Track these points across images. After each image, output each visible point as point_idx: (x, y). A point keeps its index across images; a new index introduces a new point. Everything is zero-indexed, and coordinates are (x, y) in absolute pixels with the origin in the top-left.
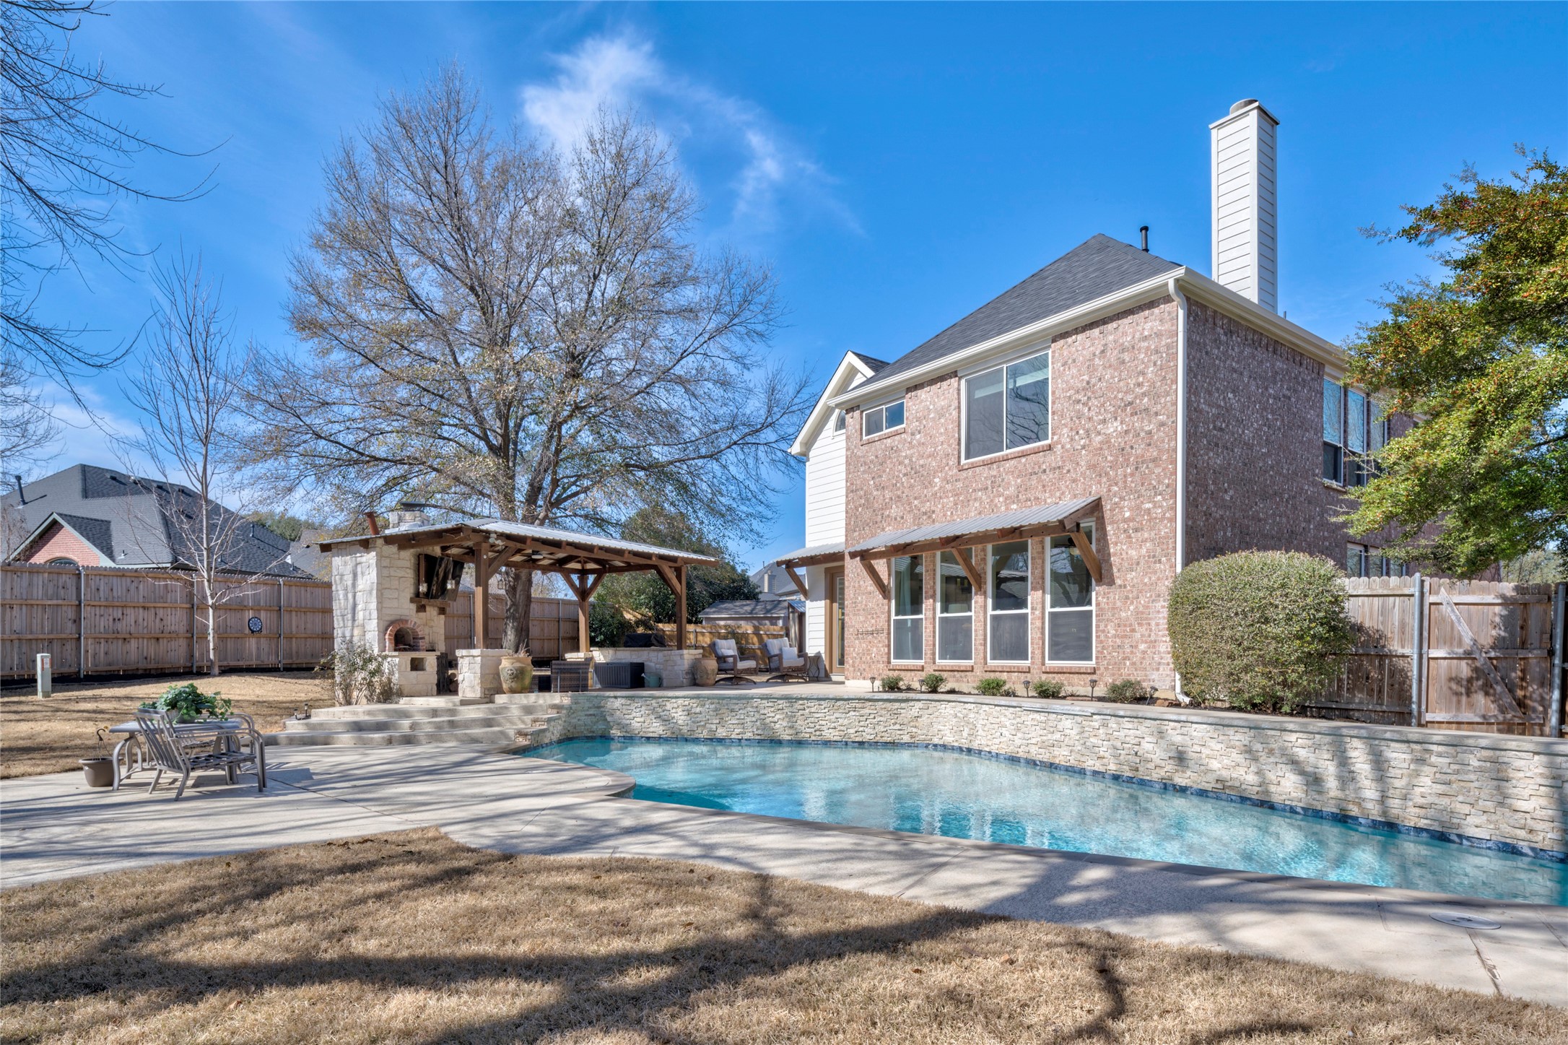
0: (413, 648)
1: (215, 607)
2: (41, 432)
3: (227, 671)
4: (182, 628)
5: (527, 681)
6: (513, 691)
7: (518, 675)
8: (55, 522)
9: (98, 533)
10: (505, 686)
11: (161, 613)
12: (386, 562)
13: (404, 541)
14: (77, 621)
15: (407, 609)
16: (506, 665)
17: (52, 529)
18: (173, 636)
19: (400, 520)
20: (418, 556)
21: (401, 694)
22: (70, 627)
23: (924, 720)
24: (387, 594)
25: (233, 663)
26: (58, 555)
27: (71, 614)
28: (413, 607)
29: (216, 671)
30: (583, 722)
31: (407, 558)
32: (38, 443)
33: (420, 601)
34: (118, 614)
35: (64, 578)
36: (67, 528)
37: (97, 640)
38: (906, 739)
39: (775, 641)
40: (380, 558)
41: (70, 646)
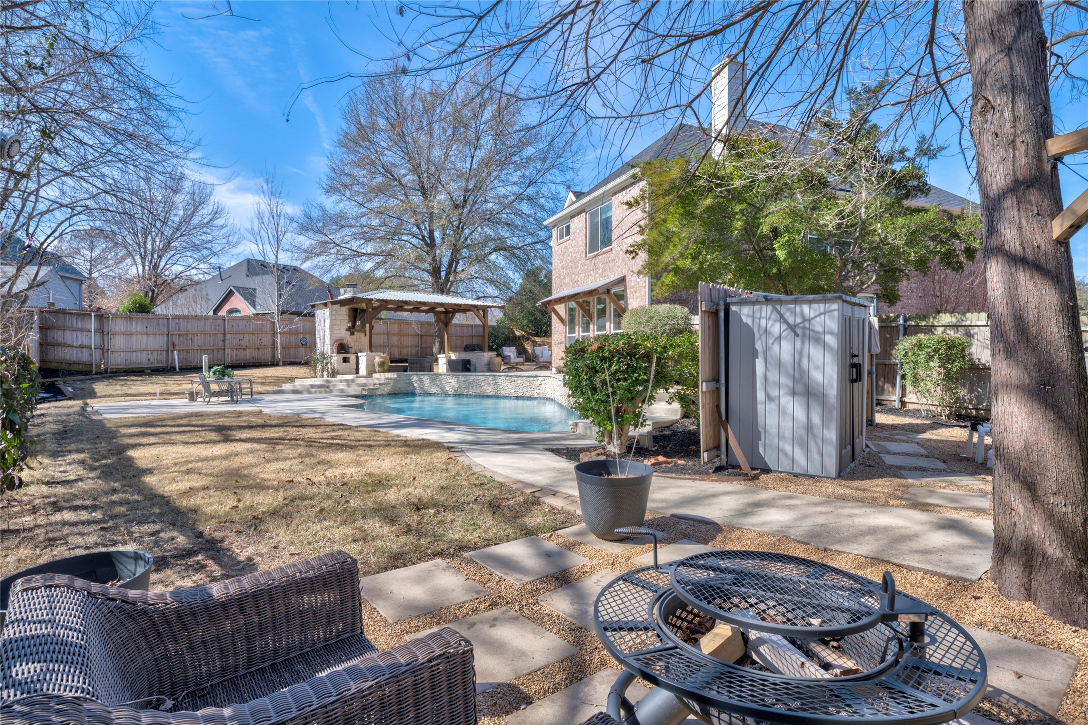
0: (347, 352)
1: (280, 333)
2: (235, 240)
3: (285, 364)
4: (270, 344)
5: (386, 368)
6: (380, 372)
7: (382, 364)
8: (231, 291)
9: (250, 296)
10: (377, 369)
11: (260, 336)
12: (334, 313)
13: (343, 303)
14: (224, 341)
15: (345, 335)
16: (378, 360)
17: (230, 294)
18: (266, 347)
19: (345, 292)
20: (349, 309)
21: (338, 373)
22: (221, 343)
23: (543, 386)
24: (335, 327)
25: (293, 360)
26: (233, 307)
27: (221, 337)
28: (348, 333)
29: (281, 363)
30: (402, 386)
31: (345, 310)
32: (234, 246)
33: (352, 330)
34: (241, 337)
35: (218, 321)
36: (236, 293)
37: (232, 349)
38: (536, 395)
39: (539, 348)
40: (331, 311)
41: (221, 352)
